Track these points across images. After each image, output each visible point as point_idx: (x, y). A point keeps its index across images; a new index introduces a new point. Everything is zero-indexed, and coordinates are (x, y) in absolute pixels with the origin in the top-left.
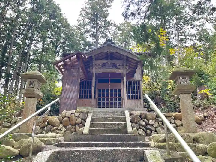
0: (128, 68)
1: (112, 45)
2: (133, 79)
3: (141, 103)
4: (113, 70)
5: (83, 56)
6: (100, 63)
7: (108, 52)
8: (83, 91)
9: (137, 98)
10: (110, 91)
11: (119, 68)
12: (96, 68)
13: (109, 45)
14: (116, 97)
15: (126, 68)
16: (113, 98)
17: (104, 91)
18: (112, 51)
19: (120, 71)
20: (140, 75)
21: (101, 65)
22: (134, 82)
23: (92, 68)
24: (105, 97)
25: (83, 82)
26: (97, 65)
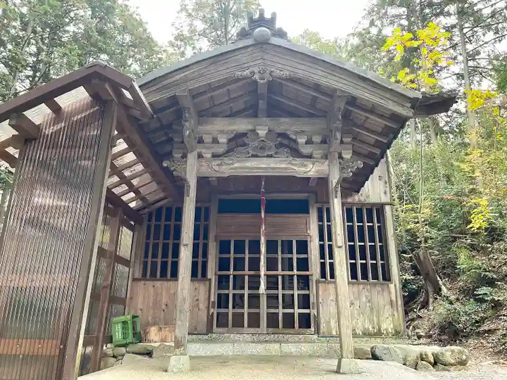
0: (347, 155)
1: (276, 41)
2: (356, 198)
3: (394, 299)
4: (281, 162)
5: (127, 94)
6: (222, 132)
7: (256, 77)
8: (156, 246)
9: (375, 277)
10: (263, 249)
11: (310, 157)
12: (200, 156)
13: (262, 44)
14: (290, 273)
15: (340, 157)
16: (276, 277)
17: (239, 247)
18: (277, 73)
19: (311, 170)
20: (382, 183)
21: (223, 140)
22: (359, 211)
23: (184, 156)
24: (247, 272)
25: (160, 209)
26: (207, 139)
